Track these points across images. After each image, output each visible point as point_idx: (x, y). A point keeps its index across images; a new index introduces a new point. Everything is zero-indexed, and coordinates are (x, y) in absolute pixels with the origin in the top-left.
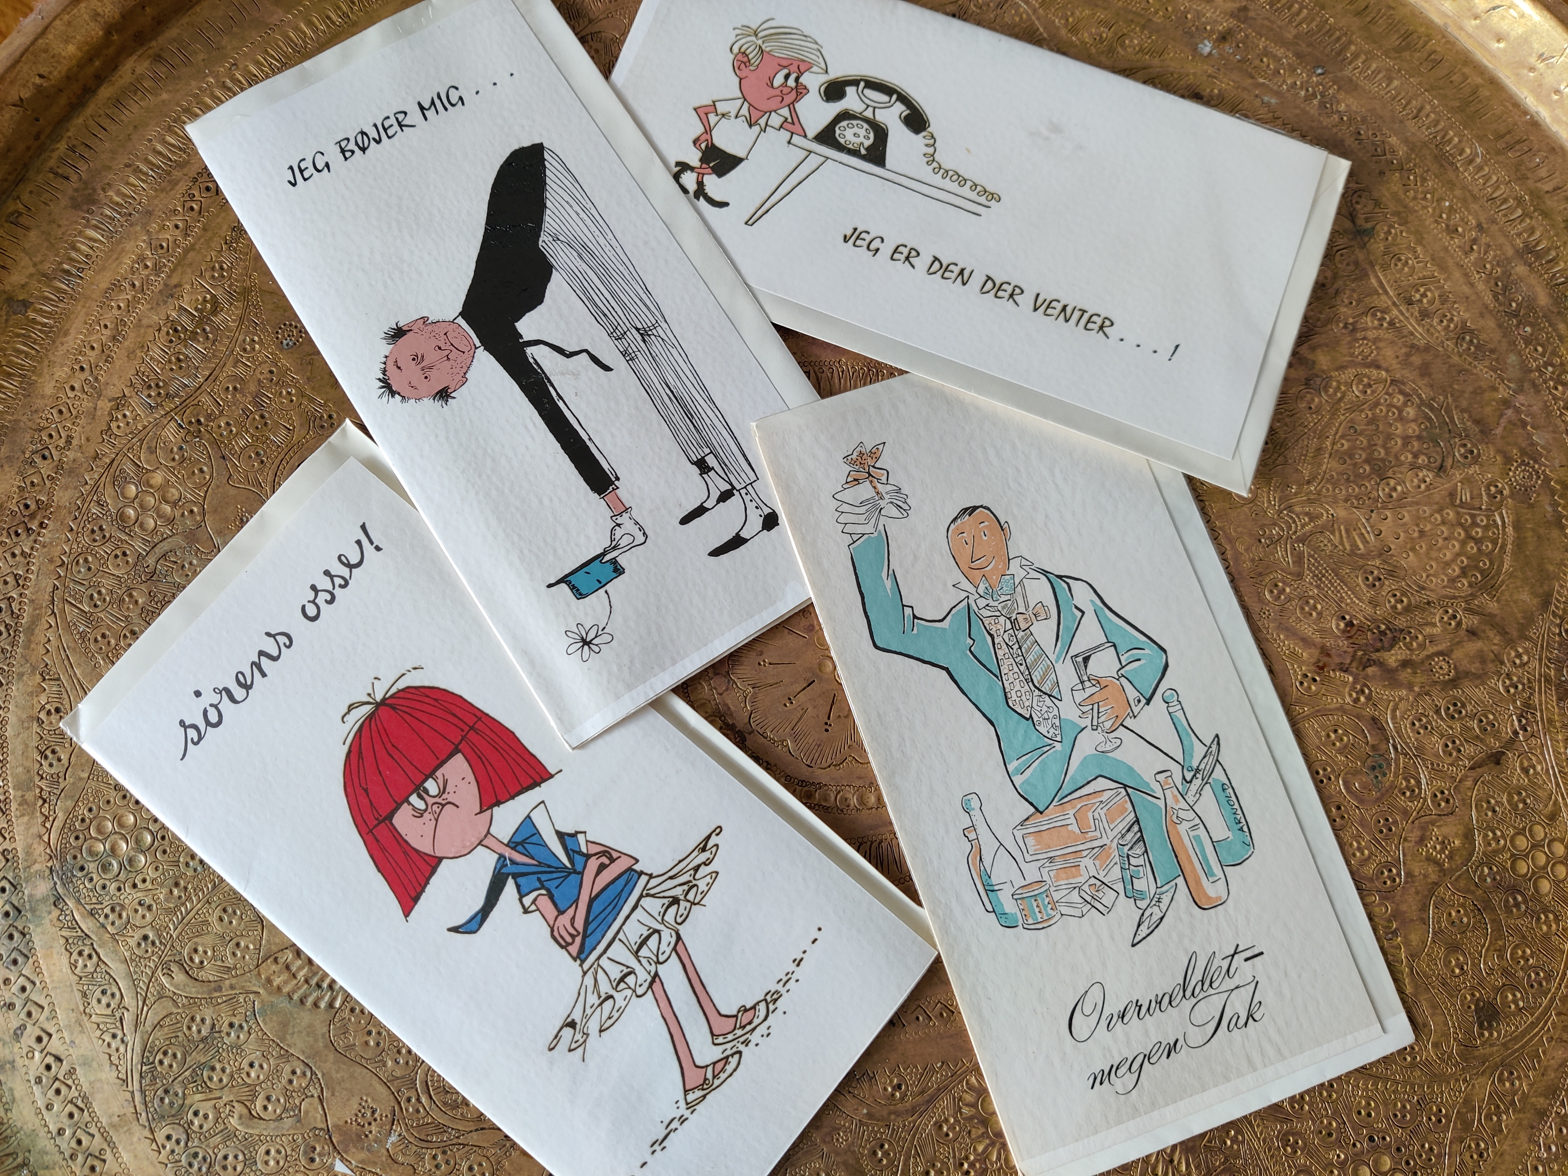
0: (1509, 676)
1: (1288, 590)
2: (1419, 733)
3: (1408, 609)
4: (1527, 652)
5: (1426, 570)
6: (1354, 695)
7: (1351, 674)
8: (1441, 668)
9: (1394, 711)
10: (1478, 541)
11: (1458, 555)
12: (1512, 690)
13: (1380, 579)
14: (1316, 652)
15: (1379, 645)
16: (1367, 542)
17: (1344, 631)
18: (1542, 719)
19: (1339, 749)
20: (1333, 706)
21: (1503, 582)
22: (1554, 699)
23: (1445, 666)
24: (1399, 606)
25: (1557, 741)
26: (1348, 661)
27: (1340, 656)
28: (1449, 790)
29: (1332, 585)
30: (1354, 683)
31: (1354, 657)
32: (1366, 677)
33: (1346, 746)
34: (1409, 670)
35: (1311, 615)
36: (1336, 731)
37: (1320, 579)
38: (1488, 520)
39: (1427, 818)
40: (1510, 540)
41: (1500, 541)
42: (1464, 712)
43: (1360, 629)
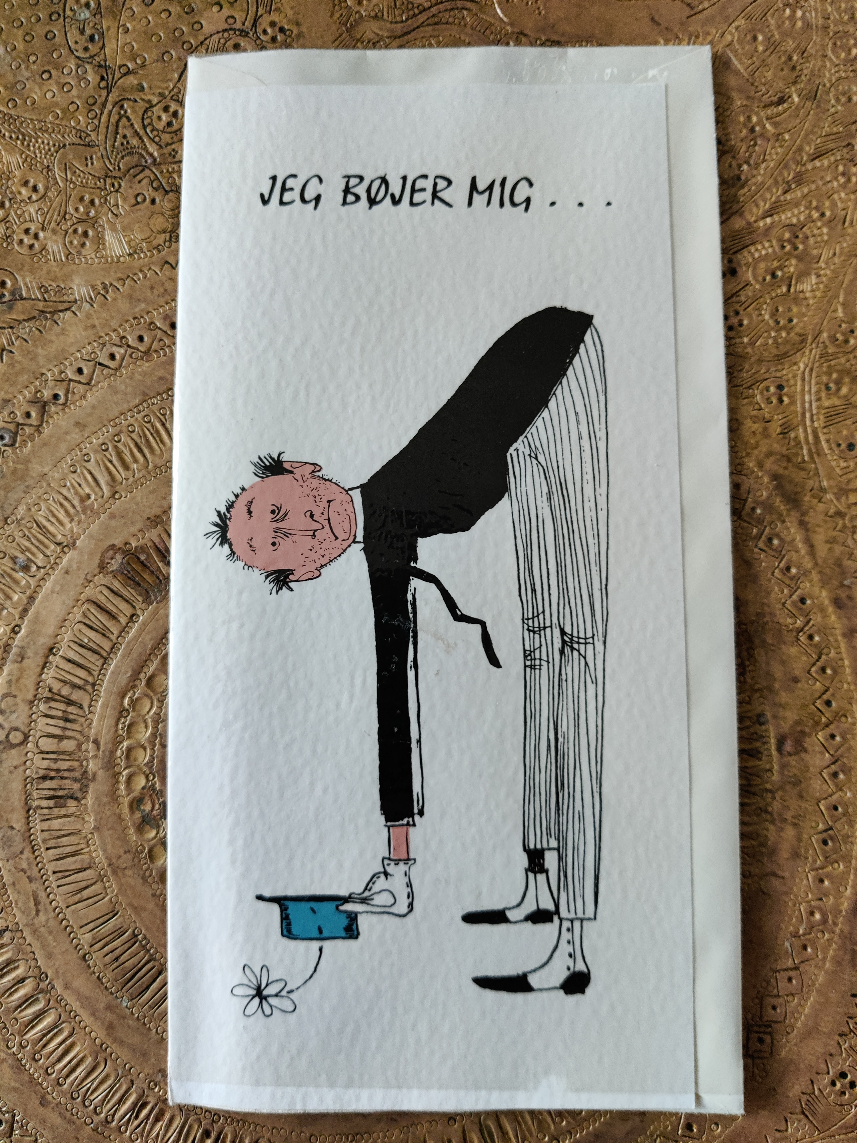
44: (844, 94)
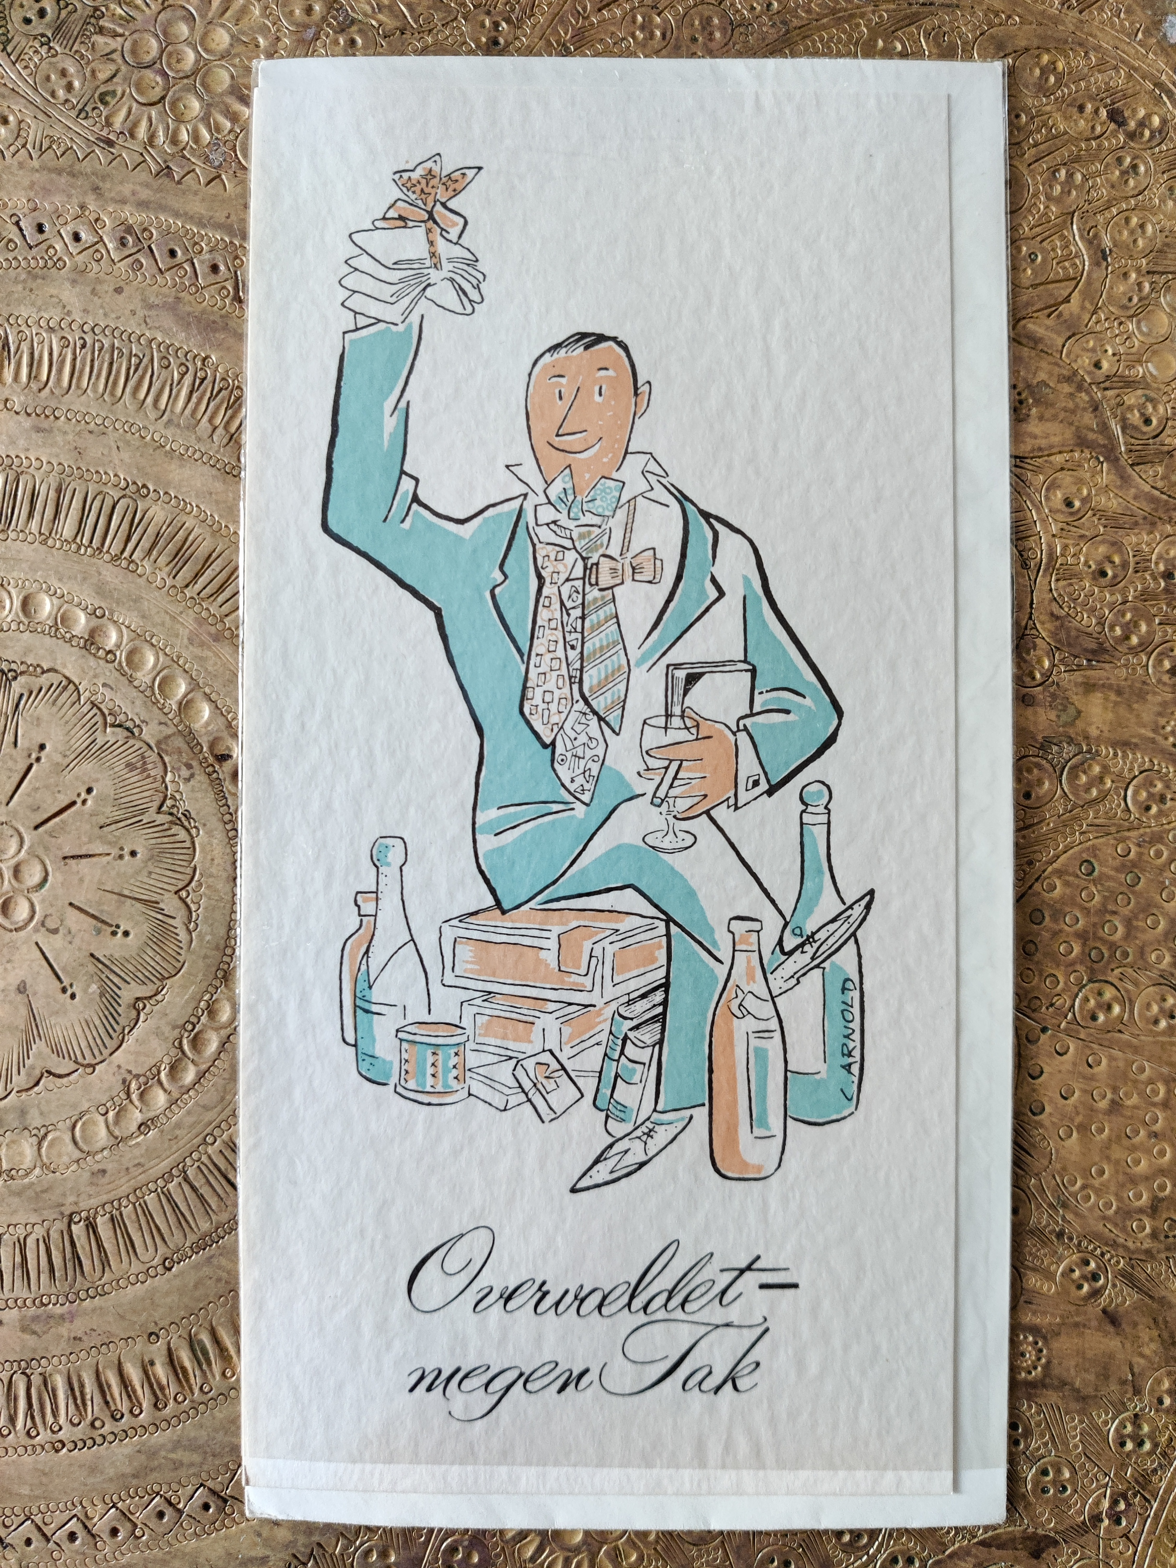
0: (1136, 1420)
5: (1086, 1173)
11: (1162, 1172)
18: (1157, 1516)
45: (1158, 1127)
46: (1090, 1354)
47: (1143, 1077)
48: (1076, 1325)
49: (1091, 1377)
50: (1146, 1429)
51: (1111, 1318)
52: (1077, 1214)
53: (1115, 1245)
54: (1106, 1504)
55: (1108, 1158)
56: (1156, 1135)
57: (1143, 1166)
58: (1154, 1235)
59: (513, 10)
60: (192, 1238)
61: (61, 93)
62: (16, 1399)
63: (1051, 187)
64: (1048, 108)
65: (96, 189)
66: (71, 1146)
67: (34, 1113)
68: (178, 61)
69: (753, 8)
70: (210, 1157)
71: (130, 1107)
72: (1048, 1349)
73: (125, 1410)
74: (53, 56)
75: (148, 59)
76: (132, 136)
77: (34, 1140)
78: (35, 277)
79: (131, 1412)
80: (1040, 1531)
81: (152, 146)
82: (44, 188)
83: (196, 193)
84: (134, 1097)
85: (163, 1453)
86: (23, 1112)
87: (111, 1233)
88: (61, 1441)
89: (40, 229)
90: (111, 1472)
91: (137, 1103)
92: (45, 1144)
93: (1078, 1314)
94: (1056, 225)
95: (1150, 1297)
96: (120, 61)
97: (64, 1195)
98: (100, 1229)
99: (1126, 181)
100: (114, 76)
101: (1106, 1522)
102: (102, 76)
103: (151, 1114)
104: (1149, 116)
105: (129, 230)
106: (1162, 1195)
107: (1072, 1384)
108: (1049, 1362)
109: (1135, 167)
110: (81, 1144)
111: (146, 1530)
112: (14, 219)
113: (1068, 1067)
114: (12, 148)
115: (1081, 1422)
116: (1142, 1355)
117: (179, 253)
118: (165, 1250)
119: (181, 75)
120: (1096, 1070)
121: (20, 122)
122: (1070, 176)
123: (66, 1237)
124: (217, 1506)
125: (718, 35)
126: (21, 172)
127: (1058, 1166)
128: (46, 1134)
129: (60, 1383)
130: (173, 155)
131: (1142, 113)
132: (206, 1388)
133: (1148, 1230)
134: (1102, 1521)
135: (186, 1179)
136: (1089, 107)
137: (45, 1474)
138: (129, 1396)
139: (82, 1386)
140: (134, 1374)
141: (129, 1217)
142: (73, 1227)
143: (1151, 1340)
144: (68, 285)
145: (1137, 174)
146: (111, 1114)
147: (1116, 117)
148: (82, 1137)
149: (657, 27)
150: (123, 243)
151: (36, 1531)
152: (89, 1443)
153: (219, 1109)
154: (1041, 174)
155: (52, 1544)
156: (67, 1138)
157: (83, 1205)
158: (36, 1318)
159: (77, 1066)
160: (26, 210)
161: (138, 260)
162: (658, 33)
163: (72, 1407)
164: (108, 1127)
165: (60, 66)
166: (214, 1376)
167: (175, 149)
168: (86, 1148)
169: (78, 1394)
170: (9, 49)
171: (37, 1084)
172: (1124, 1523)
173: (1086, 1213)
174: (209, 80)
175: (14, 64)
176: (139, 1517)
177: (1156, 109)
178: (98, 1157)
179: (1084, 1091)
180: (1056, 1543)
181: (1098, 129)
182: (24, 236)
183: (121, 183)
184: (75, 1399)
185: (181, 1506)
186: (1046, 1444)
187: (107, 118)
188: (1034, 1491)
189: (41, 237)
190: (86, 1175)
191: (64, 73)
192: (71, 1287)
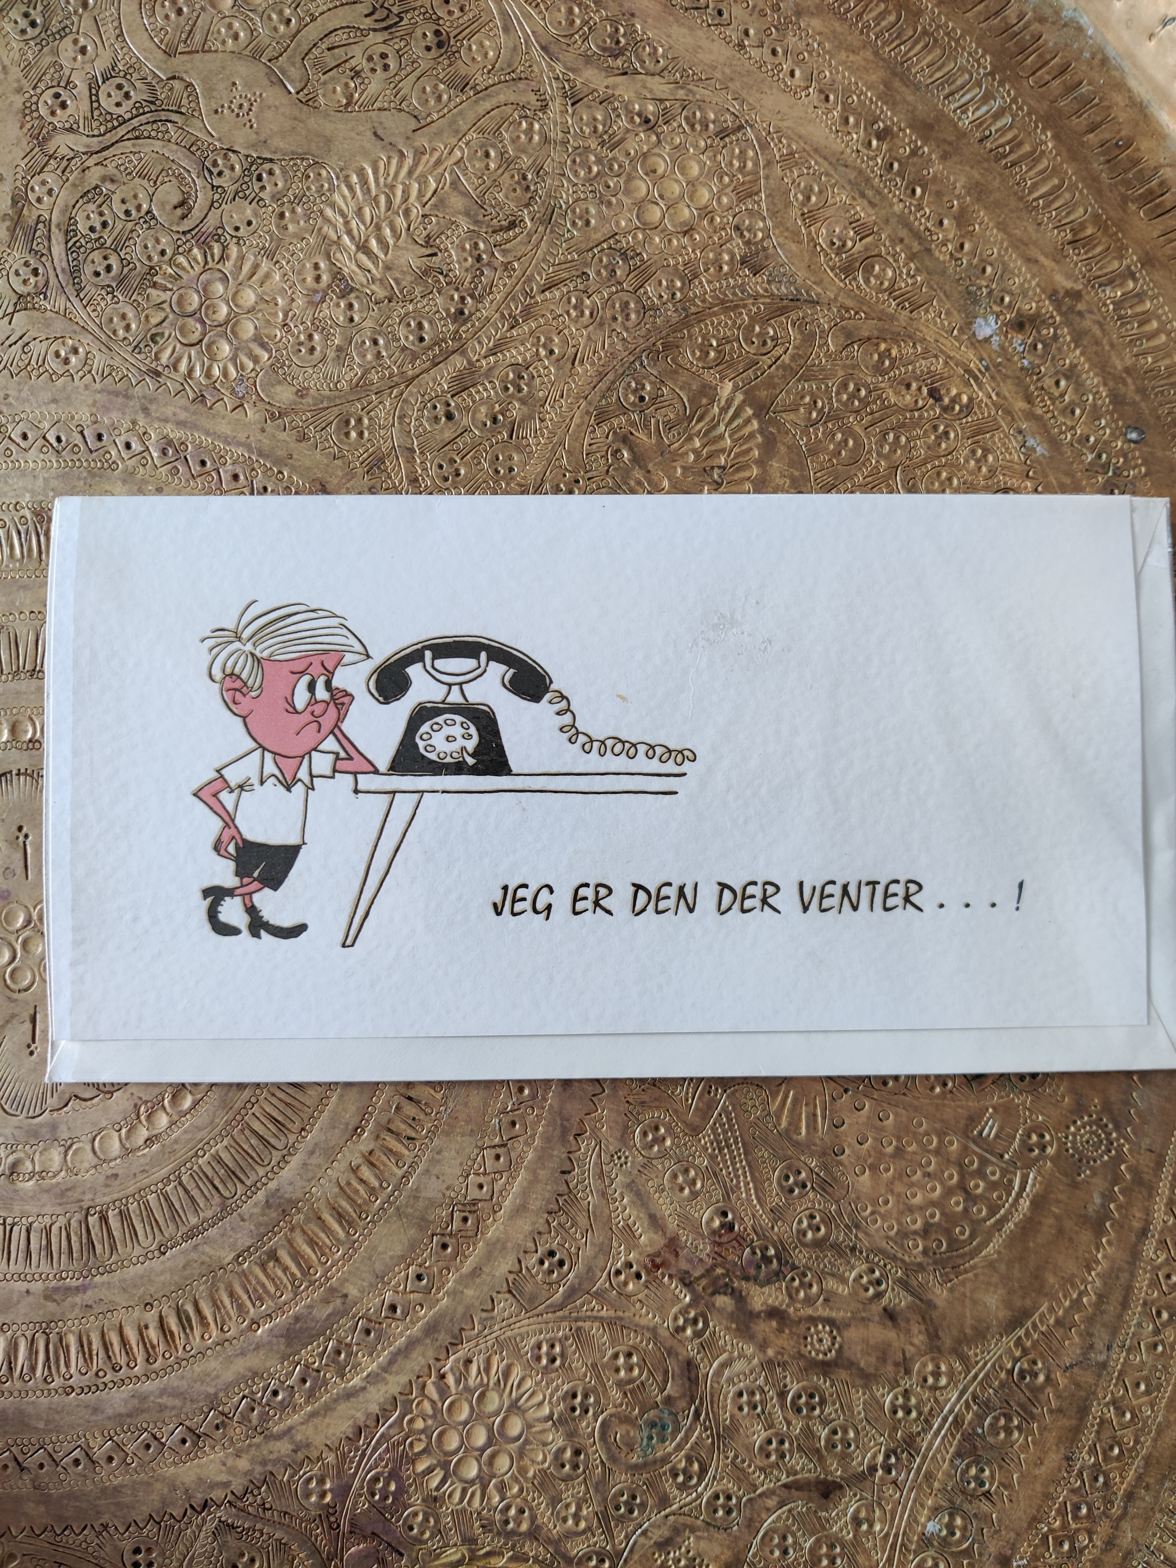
0: (906, 1394)
1: (668, 1143)
2: (741, 1409)
3: (818, 1244)
4: (951, 1374)
5: (875, 1202)
6: (681, 1322)
7: (693, 1292)
8: (820, 1341)
9: (724, 1365)
10: (970, 1198)
11: (933, 1204)
12: (900, 1414)
13: (804, 1186)
14: (660, 1241)
15: (752, 1271)
16: (815, 1129)
17: (714, 1232)
18: (919, 1469)
19: (621, 1381)
20: (644, 1322)
21: (973, 1268)
22: (952, 1450)
23: (827, 1342)
24: (810, 1235)
25: (922, 1506)
26: (697, 1274)
27: (690, 1261)
28: (739, 1499)
29: (734, 1164)
30: (690, 1305)
31: (709, 1271)
32: (711, 1306)
33: (631, 1381)
34: (774, 1324)
35: (682, 1189)
36: (629, 1355)
37: (721, 1150)
38: (1003, 1176)
39: (689, 1520)
40: (1017, 1217)
41: (1002, 1211)
42: (817, 1412)
43: (740, 1241)
44: (580, 218)
45: (931, 1169)
46: (872, 1342)
47: (921, 1130)
48: (863, 1319)
49: (873, 1360)
50: (913, 1401)
51: (890, 1315)
52: (866, 1234)
53: (894, 1258)
54: (880, 1458)
55: (892, 1192)
56: (928, 1175)
57: (918, 1199)
58: (925, 1252)
59: (476, 288)
60: (183, 1229)
61: (121, 333)
62: (37, 1352)
63: (882, 446)
64: (883, 385)
65: (145, 410)
66: (91, 1155)
67: (63, 1128)
68: (214, 313)
69: (661, 297)
70: (200, 1167)
71: (139, 1126)
72: (841, 1336)
73: (123, 1363)
74: (117, 303)
75: (190, 309)
76: (176, 369)
77: (62, 1149)
78: (94, 476)
79: (128, 1365)
80: (829, 1478)
81: (190, 378)
82: (104, 406)
83: (223, 418)
84: (142, 1118)
85: (152, 1398)
86: (54, 1127)
87: (119, 1224)
88: (71, 1387)
89: (100, 437)
90: (110, 1412)
91: (144, 1123)
92: (71, 1152)
93: (864, 1310)
94: (883, 476)
95: (921, 1300)
96: (168, 310)
97: (84, 1193)
98: (111, 1221)
99: (939, 444)
100: (163, 321)
101: (880, 1472)
102: (154, 321)
103: (156, 1132)
104: (959, 395)
105: (170, 443)
106: (932, 1221)
107: (858, 1365)
108: (841, 1347)
109: (946, 433)
110: (99, 1153)
111: (136, 1459)
112: (79, 429)
113: (864, 1120)
114: (81, 374)
115: (864, 1394)
116: (912, 1344)
117: (209, 464)
118: (161, 1237)
119: (215, 323)
120: (885, 1123)
121: (88, 353)
122: (897, 438)
123: (83, 1226)
124: (192, 1441)
125: (633, 316)
126: (87, 392)
127: (853, 1196)
128: (71, 1145)
129: (72, 1340)
130: (207, 386)
131: (954, 392)
132: (188, 1348)
133: (921, 1248)
134: (877, 1470)
135: (181, 1183)
136: (914, 386)
137: (58, 1412)
138: (127, 1353)
139: (90, 1344)
140: (132, 1335)
141: (134, 1212)
142: (90, 1218)
143: (920, 1332)
144: (119, 483)
145: (948, 439)
146: (124, 1131)
147: (934, 394)
148: (100, 1148)
149: (587, 307)
150: (164, 452)
151: (47, 1458)
152: (94, 1388)
153: (209, 1129)
154: (875, 436)
155: (59, 1468)
156: (88, 1147)
157: (98, 1201)
158: (56, 1289)
159: (98, 1093)
160: (89, 423)
161: (176, 467)
162: (587, 312)
163: (81, 1360)
164: (121, 1141)
165: (121, 311)
166: (194, 1338)
167: (209, 382)
168: (102, 1157)
169: (86, 1350)
170: (82, 296)
171: (66, 1105)
172: (894, 1473)
173: (873, 1232)
174: (237, 329)
175: (85, 307)
176: (130, 1448)
177: (965, 389)
178: (112, 1164)
179: (874, 1139)
180: (841, 1487)
181: (920, 403)
182: (86, 442)
183: (165, 405)
184: (84, 1354)
185: (163, 1440)
186: (836, 1411)
187: (156, 354)
188: (826, 1447)
189: (99, 444)
190: (102, 1178)
191: (124, 317)
192: (86, 1265)
